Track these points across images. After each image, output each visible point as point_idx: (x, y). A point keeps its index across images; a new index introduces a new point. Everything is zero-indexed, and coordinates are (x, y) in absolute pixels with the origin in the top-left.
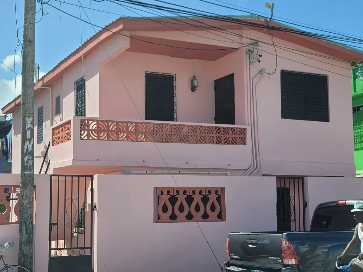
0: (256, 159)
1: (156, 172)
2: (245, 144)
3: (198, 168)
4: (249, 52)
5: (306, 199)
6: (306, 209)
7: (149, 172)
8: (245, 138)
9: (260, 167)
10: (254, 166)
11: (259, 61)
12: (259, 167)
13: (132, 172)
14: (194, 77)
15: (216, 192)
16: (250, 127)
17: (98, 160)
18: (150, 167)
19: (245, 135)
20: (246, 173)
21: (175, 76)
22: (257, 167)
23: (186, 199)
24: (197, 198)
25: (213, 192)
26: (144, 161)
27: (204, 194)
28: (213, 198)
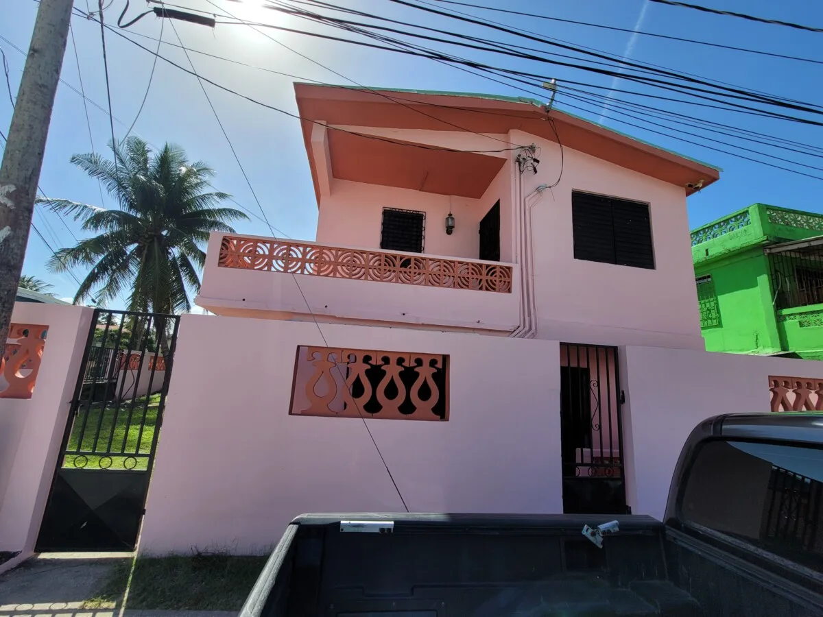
0: (529, 315)
2: (509, 291)
3: (423, 324)
4: (519, 161)
5: (623, 388)
6: (624, 407)
8: (509, 284)
9: (536, 329)
10: (524, 327)
11: (535, 171)
12: (533, 328)
14: (450, 215)
15: (433, 363)
16: (519, 265)
17: (244, 300)
18: (335, 317)
19: (510, 277)
21: (424, 214)
22: (530, 329)
23: (367, 372)
24: (393, 371)
25: (426, 363)
26: (326, 307)
27: (406, 364)
28: (425, 373)
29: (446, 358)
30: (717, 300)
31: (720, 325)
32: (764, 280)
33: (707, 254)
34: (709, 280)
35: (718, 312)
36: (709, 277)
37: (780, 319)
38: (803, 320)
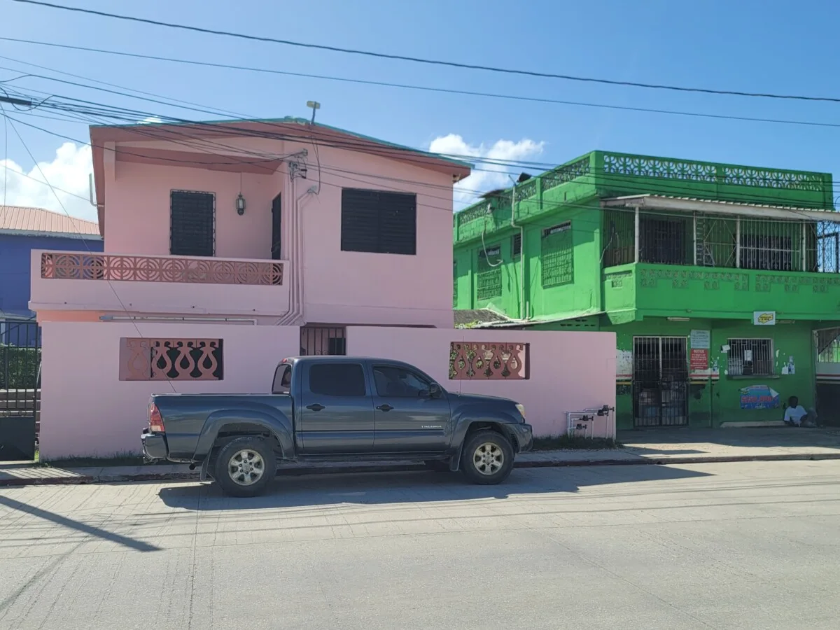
0: (298, 302)
1: (148, 318)
2: (280, 284)
3: (209, 314)
7: (139, 318)
8: (280, 278)
9: (303, 312)
10: (293, 311)
11: (305, 178)
13: (114, 318)
14: (240, 196)
15: (212, 344)
16: (290, 262)
17: (66, 303)
18: (138, 312)
19: (281, 272)
20: (280, 321)
21: (214, 195)
23: (168, 352)
24: (185, 351)
25: (208, 345)
26: (131, 305)
27: (194, 346)
28: (208, 351)
29: (221, 341)
30: (573, 251)
31: (572, 281)
32: (597, 235)
33: (565, 199)
34: (570, 227)
35: (573, 266)
36: (569, 224)
37: (603, 278)
38: (614, 280)
